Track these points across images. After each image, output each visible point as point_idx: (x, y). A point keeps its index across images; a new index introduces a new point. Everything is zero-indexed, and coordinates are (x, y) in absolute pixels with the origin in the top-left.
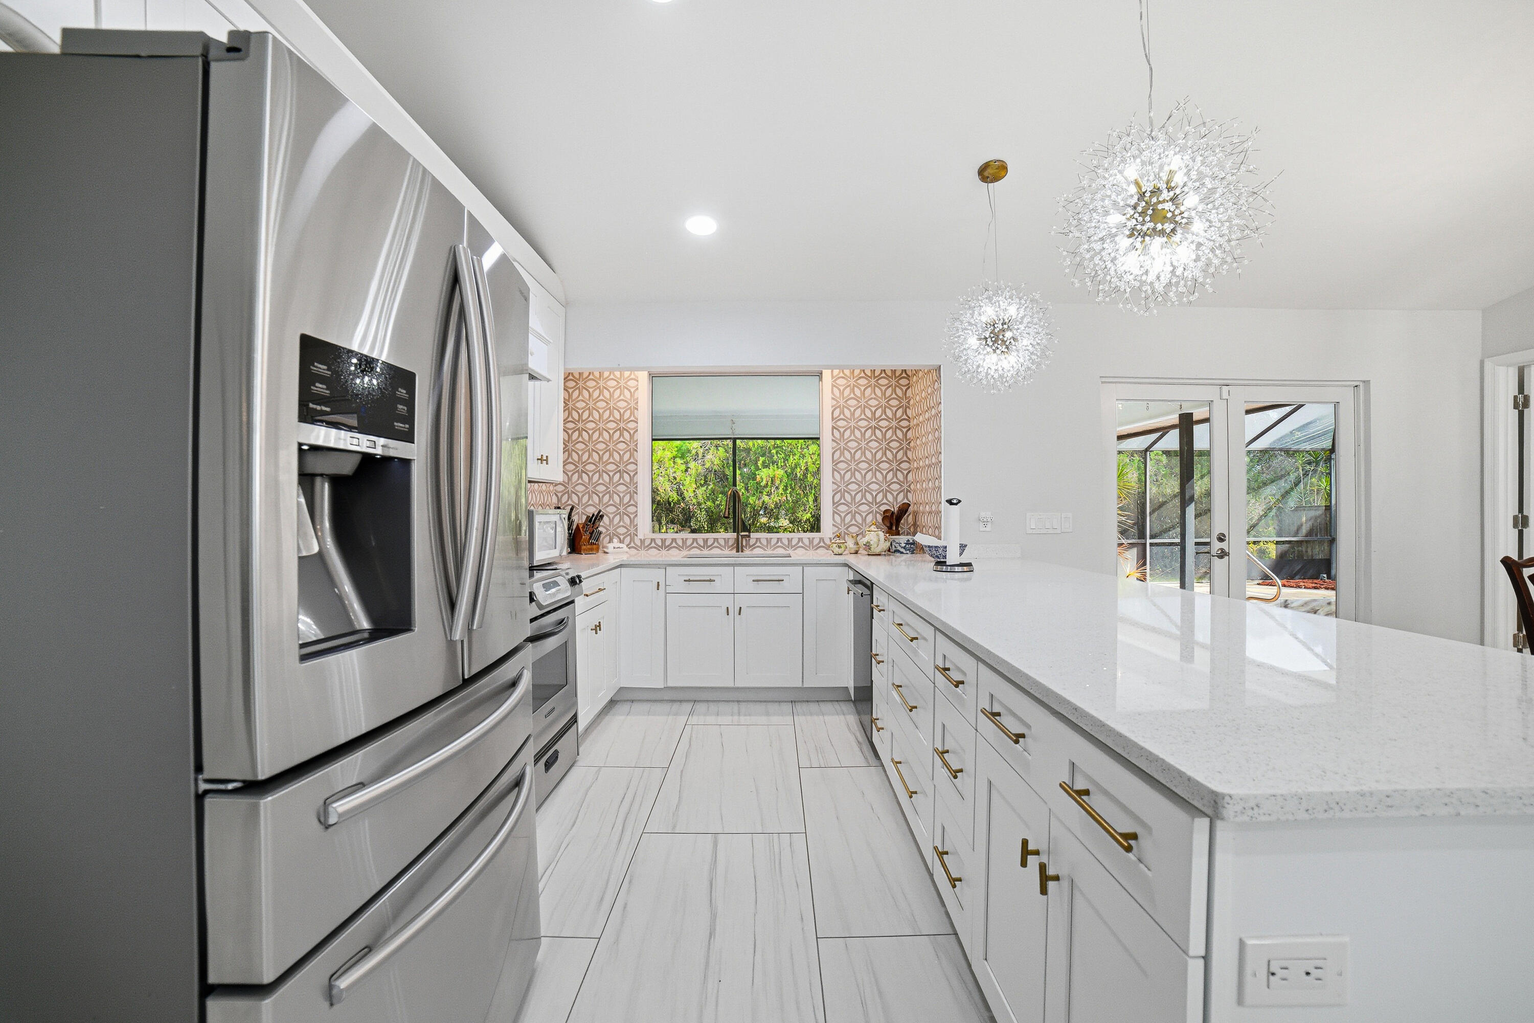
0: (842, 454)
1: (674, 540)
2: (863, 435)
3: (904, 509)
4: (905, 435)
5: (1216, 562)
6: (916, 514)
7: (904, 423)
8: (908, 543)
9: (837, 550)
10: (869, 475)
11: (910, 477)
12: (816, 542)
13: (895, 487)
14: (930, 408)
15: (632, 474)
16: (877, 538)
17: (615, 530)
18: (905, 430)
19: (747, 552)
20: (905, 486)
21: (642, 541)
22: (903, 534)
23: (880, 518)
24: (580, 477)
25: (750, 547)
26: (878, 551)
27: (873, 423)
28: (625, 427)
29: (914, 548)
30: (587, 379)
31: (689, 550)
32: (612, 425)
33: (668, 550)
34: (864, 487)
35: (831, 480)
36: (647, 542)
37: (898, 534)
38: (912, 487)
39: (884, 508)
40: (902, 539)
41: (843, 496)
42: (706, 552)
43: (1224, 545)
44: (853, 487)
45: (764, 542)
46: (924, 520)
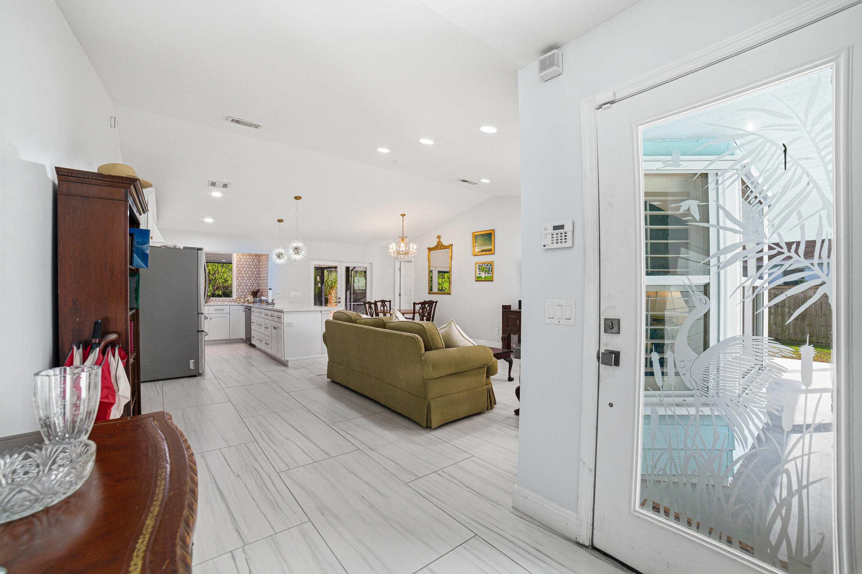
2: (246, 269)
3: (258, 291)
4: (259, 270)
5: (338, 304)
6: (262, 292)
7: (259, 266)
8: (259, 300)
9: (239, 302)
10: (248, 281)
11: (260, 282)
12: (231, 300)
13: (255, 284)
14: (266, 264)
16: (250, 298)
18: (259, 268)
19: (209, 303)
20: (258, 285)
22: (258, 298)
23: (251, 293)
26: (250, 302)
27: (249, 266)
29: (261, 301)
34: (246, 284)
35: (236, 282)
37: (256, 297)
38: (261, 284)
39: (252, 290)
40: (258, 299)
41: (240, 287)
43: (340, 300)
44: (243, 284)
45: (214, 300)
46: (264, 293)
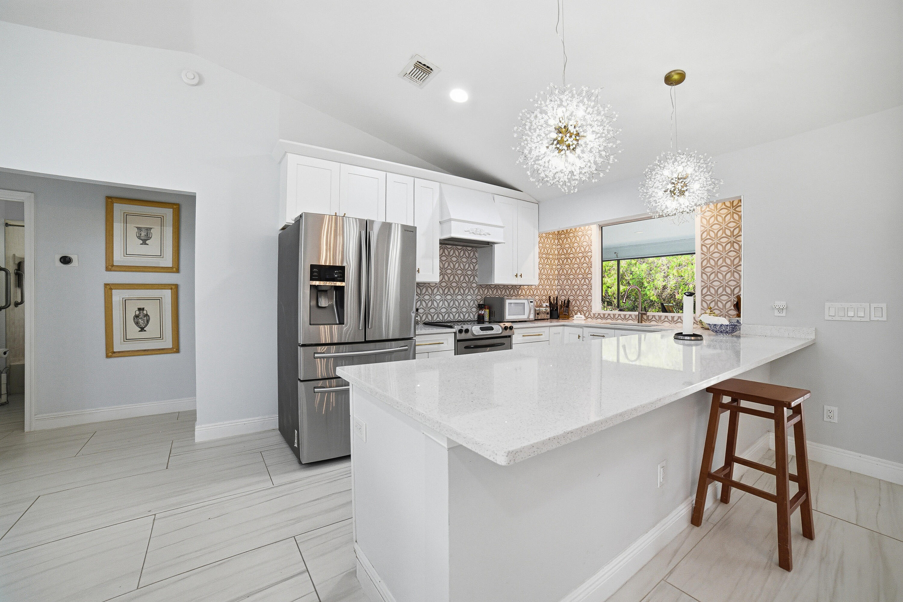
0: (709, 261)
1: (609, 314)
2: (724, 248)
10: (729, 275)
15: (590, 279)
17: (582, 308)
21: (594, 315)
24: (567, 281)
25: (649, 320)
27: (732, 239)
28: (586, 255)
30: (570, 233)
31: (617, 320)
32: (581, 255)
33: (606, 320)
34: (724, 283)
36: (596, 315)
41: (709, 290)
42: (625, 322)
44: (716, 284)
